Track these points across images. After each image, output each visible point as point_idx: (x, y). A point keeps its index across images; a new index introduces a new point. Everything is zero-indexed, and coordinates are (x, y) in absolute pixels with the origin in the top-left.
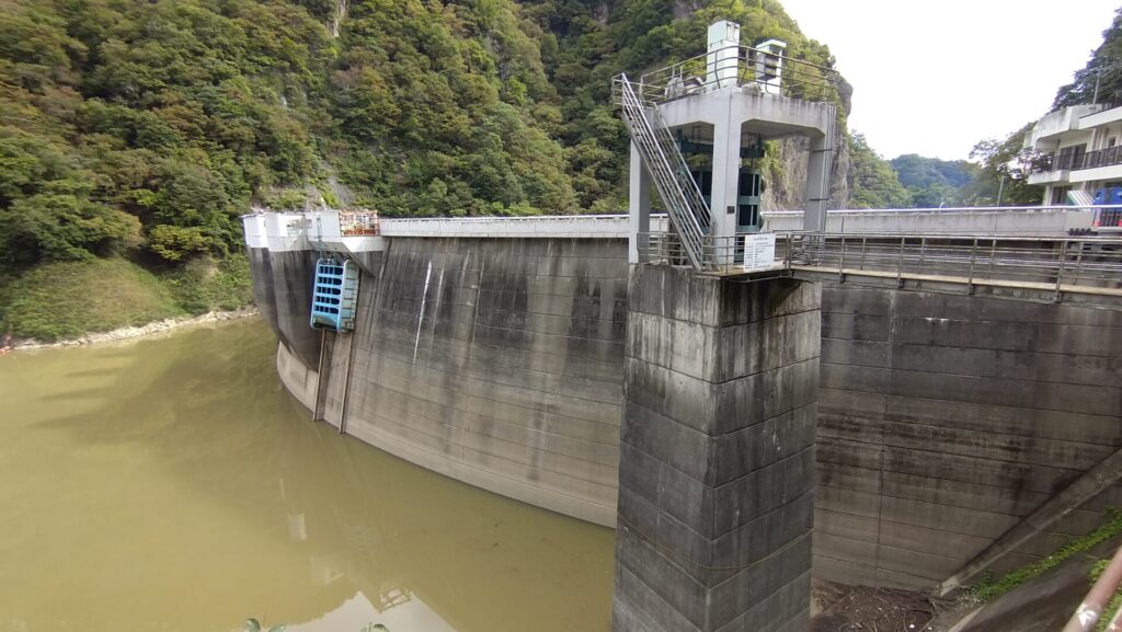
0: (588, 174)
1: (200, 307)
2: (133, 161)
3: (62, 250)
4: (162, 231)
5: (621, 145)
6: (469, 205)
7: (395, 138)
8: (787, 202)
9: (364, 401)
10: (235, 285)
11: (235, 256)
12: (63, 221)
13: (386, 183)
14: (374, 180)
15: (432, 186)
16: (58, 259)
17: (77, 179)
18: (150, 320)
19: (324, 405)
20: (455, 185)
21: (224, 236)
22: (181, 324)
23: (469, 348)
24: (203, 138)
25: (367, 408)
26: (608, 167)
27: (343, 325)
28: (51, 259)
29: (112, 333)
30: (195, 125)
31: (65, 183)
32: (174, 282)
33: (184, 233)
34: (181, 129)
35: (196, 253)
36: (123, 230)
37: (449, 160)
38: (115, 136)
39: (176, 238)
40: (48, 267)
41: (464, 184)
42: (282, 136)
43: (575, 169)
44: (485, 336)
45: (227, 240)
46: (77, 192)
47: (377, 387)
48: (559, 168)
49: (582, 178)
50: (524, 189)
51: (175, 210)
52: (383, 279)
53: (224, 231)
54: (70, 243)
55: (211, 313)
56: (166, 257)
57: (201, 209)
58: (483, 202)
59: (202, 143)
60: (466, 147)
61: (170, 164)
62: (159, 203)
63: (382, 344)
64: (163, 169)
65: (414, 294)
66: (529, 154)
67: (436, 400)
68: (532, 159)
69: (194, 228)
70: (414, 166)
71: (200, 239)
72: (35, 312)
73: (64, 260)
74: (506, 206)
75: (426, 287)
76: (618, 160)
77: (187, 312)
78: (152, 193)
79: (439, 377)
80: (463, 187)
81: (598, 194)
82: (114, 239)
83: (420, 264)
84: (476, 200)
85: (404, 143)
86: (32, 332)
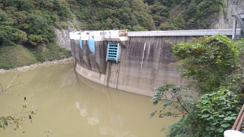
0: (158, 15)
1: (43, 60)
2: (22, 15)
3: (8, 42)
4: (31, 36)
5: (169, 4)
6: (119, 26)
7: (94, 4)
8: (229, 23)
9: (124, 80)
10: (52, 53)
11: (51, 44)
12: (9, 34)
13: (91, 19)
14: (87, 18)
15: (107, 20)
16: (7, 45)
17: (9, 21)
18: (31, 64)
19: (109, 83)
20: (114, 20)
21: (48, 37)
22: (38, 65)
23: (159, 64)
24: (39, 7)
25: (125, 82)
26: (165, 12)
27: (118, 60)
28: (5, 45)
29: (22, 67)
30: (37, 3)
31: (7, 22)
32: (34, 52)
33: (38, 37)
34: (34, 4)
35: (40, 43)
36: (23, 36)
37: (112, 11)
38: (15, 7)
39: (35, 38)
40: (5, 47)
41: (117, 19)
42: (61, 5)
43: (153, 13)
44: (164, 61)
45: (48, 39)
46: (10, 25)
47: (128, 76)
48: (148, 13)
49: (156, 16)
50: (138, 20)
51: (35, 30)
52: (129, 48)
53: (47, 36)
54: (10, 40)
55: (46, 62)
56: (33, 44)
57: (42, 29)
58: (124, 25)
59: (39, 8)
60: (116, 7)
61: (32, 15)
62: (30, 28)
63: (130, 65)
64: (31, 17)
65: (140, 51)
66: (138, 8)
67: (149, 78)
68: (139, 10)
69: (40, 35)
70: (99, 13)
71: (42, 38)
72: (3, 61)
73: (9, 45)
74: (132, 26)
75: (144, 49)
76: (168, 9)
77: (39, 61)
78: (28, 25)
79: (150, 72)
80: (117, 20)
81: (162, 21)
82: (21, 39)
83: (142, 44)
84: (121, 24)
85: (96, 6)
86: (2, 67)
